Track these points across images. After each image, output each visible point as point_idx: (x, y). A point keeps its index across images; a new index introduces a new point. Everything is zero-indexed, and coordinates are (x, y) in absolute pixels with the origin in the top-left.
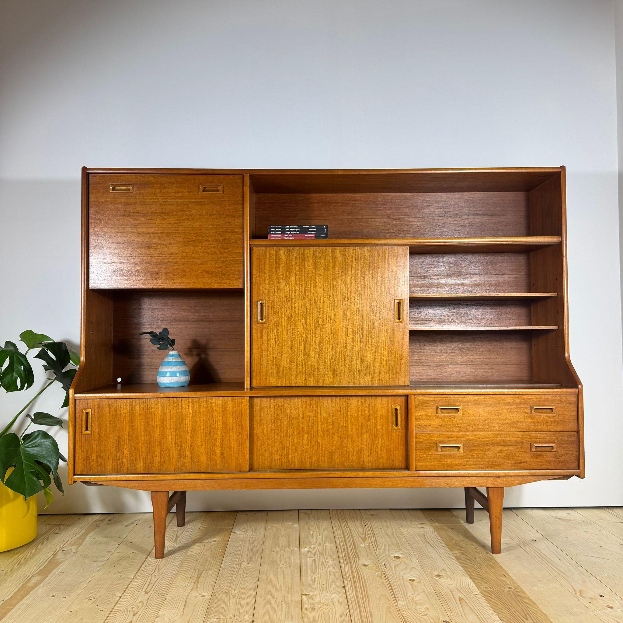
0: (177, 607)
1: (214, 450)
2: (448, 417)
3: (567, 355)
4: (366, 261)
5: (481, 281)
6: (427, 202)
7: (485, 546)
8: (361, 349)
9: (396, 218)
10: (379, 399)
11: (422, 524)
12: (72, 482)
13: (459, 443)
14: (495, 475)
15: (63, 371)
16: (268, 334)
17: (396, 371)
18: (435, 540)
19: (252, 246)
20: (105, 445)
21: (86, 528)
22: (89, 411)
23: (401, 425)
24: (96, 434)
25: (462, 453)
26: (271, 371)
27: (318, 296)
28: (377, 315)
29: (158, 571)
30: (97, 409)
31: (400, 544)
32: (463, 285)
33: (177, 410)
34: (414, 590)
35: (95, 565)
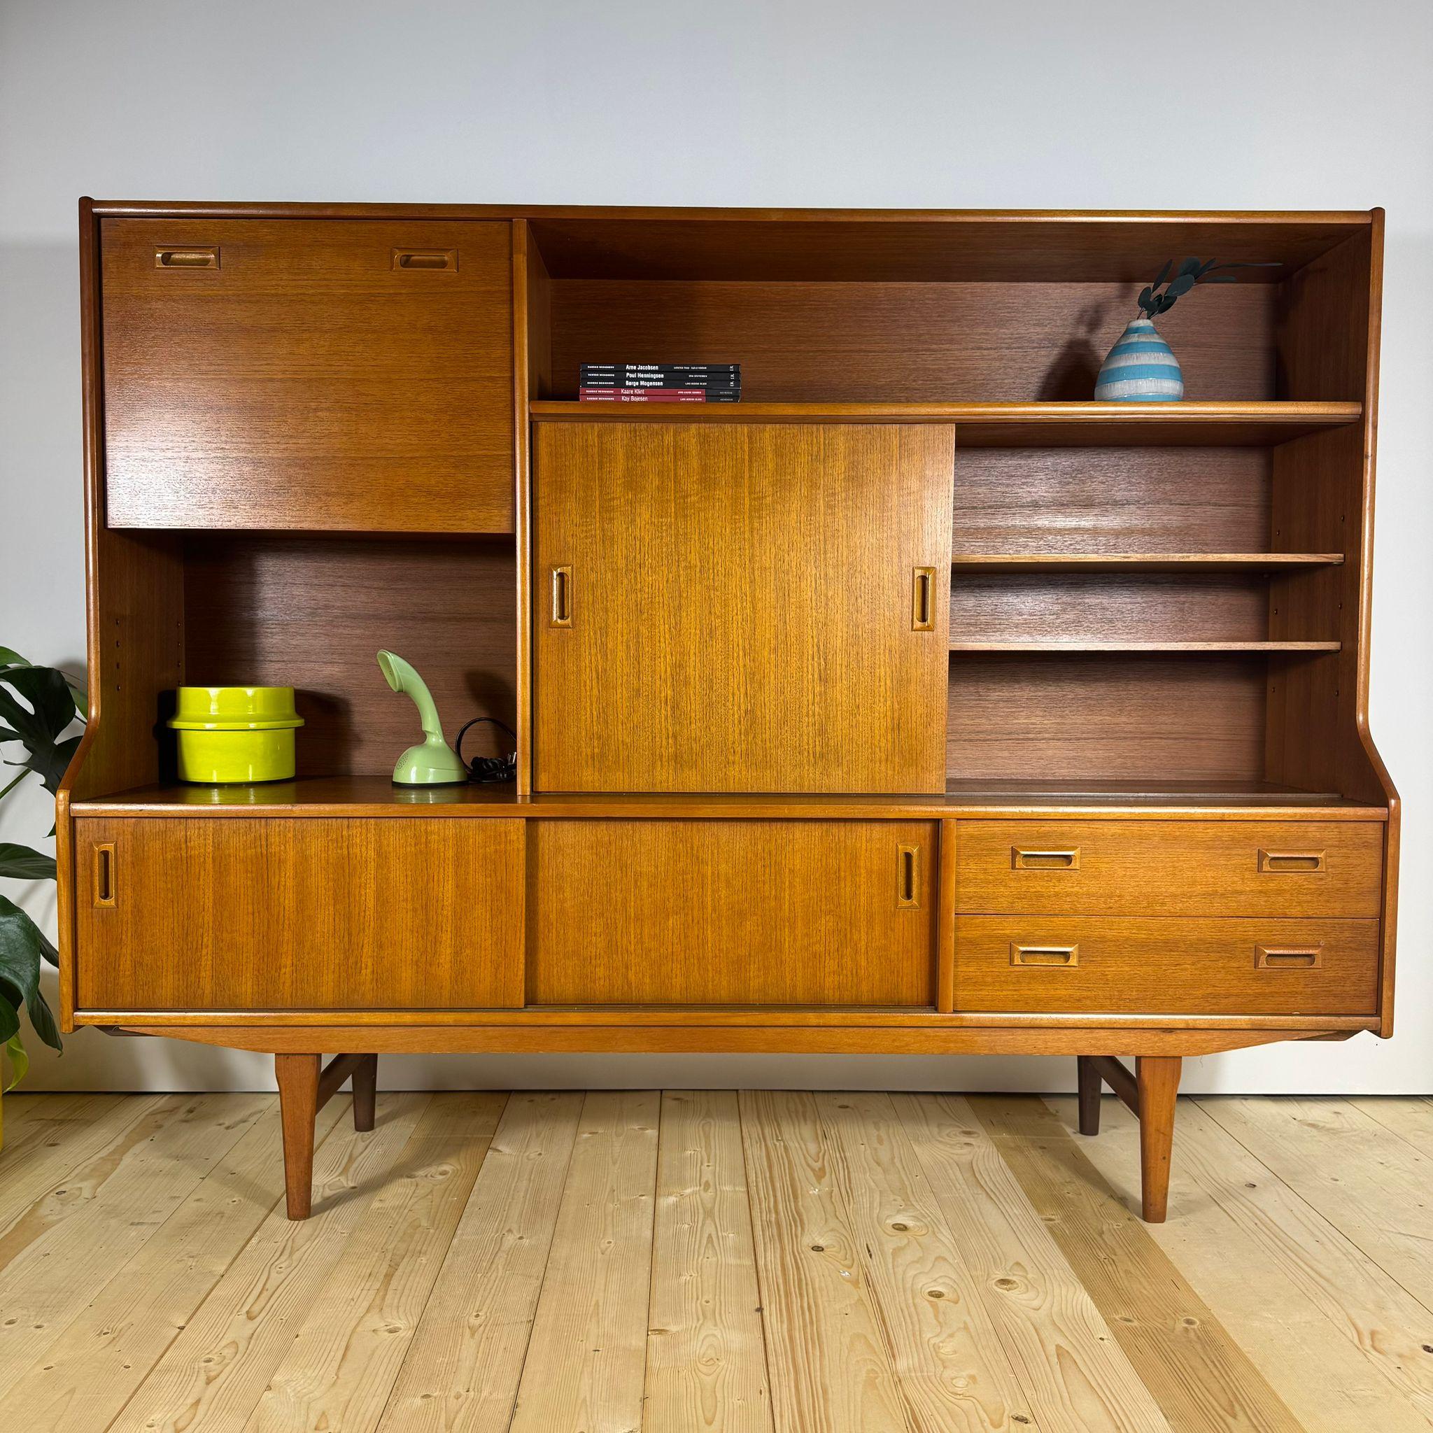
0: (323, 1360)
1: (436, 952)
2: (1042, 878)
3: (1360, 718)
4: (841, 466)
5: (1143, 522)
6: (1009, 307)
7: (1125, 1198)
8: (821, 698)
9: (926, 350)
10: (864, 828)
11: (968, 1133)
12: (72, 1027)
13: (1070, 944)
14: (1160, 1026)
15: (58, 741)
16: (578, 657)
17: (911, 757)
18: (998, 1178)
19: (537, 419)
20: (153, 935)
21: (128, 1130)
22: (110, 847)
23: (920, 894)
24: (128, 907)
25: (1077, 969)
26: (586, 751)
27: (711, 557)
28: (865, 610)
29: (291, 1254)
30: (130, 844)
31: (909, 1191)
32: (1095, 532)
33: (339, 851)
34: (940, 1323)
35: (133, 1234)
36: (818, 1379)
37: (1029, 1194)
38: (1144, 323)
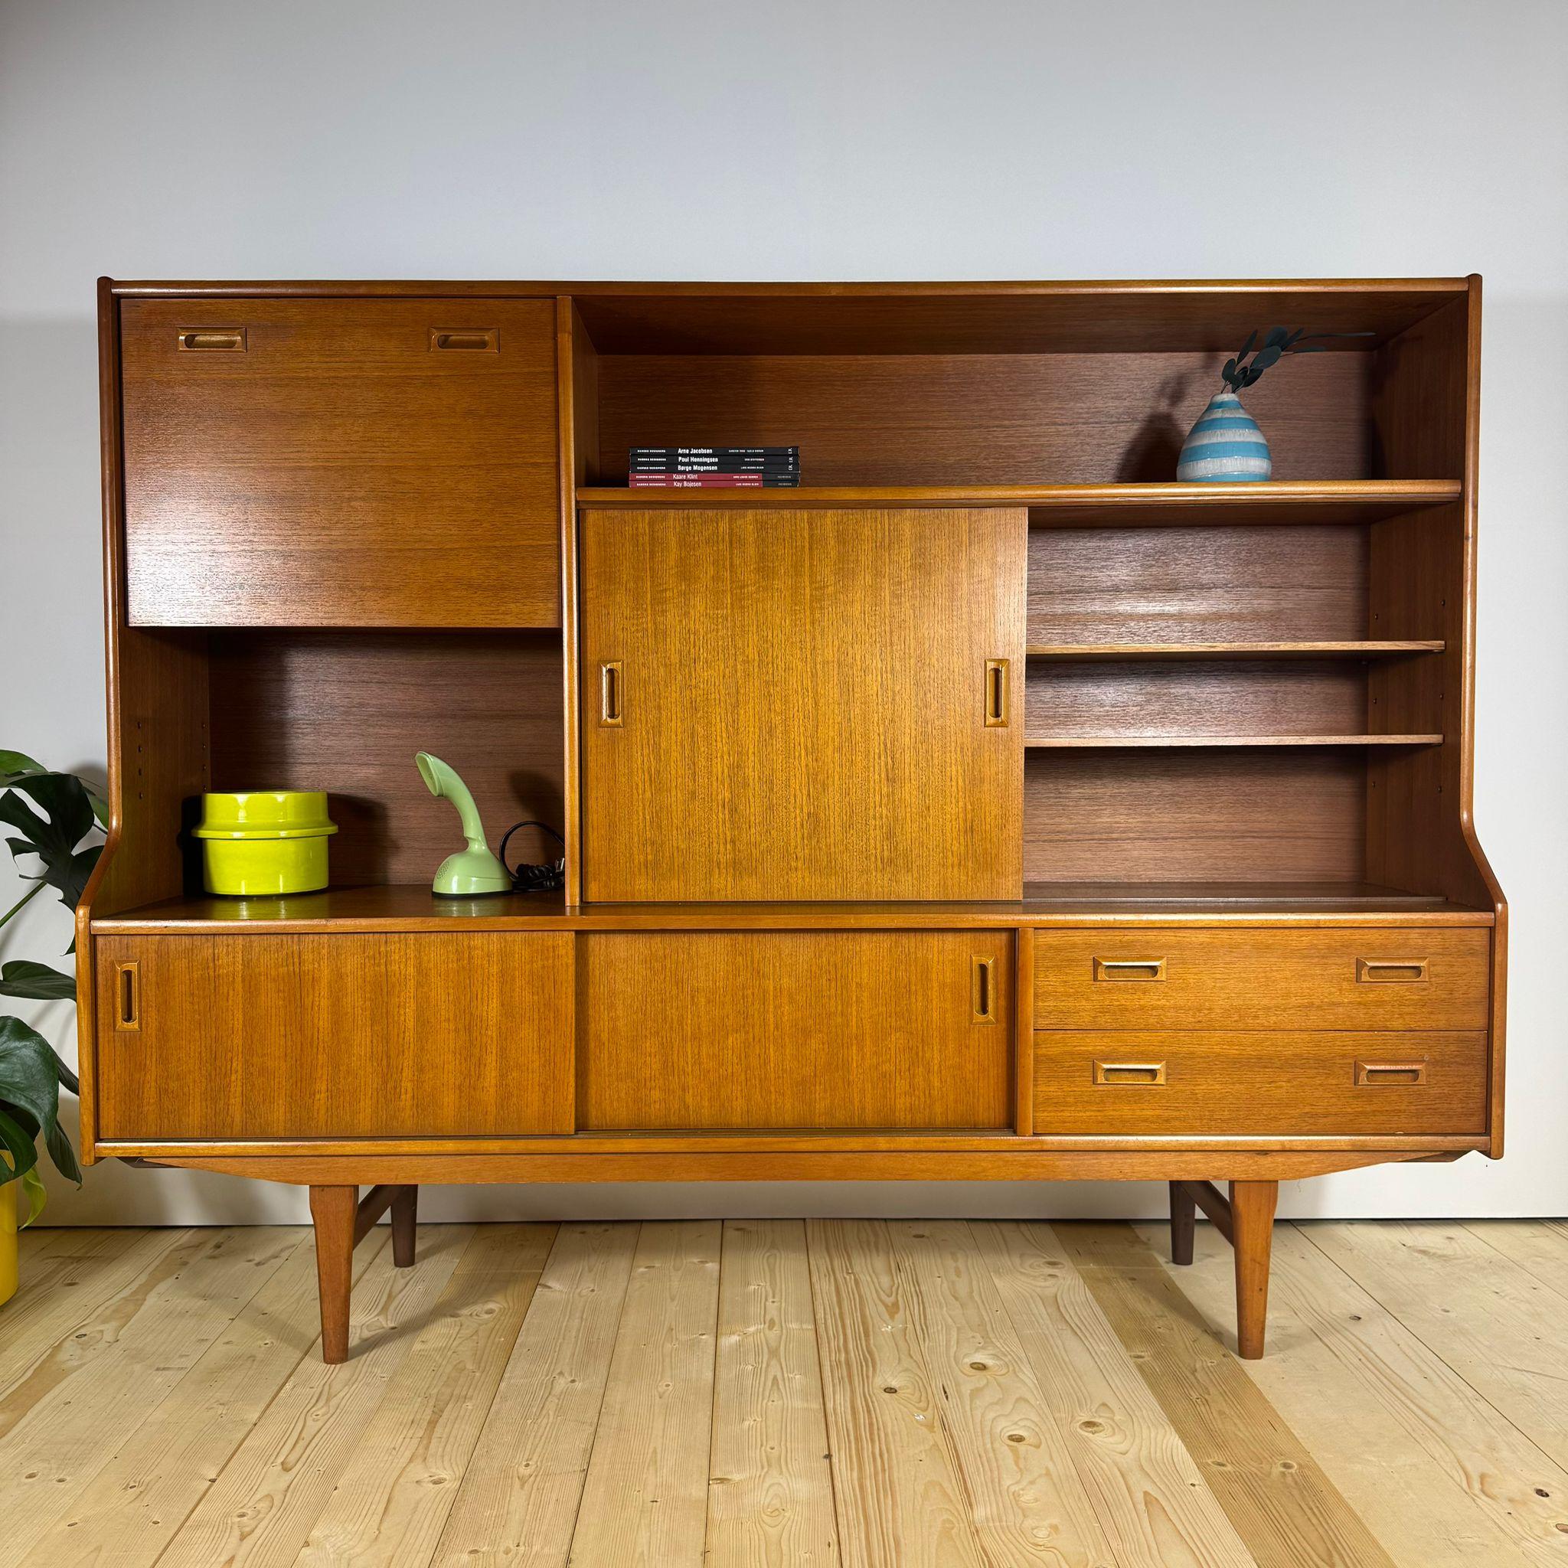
0: (364, 1514)
1: (480, 1075)
2: (1126, 991)
3: (1465, 816)
4: (907, 552)
5: (1231, 607)
6: (1086, 380)
7: (1220, 1333)
8: (889, 800)
9: (997, 427)
10: (936, 939)
11: (1053, 1264)
12: (93, 1159)
13: (1157, 1061)
14: (1254, 1148)
15: (75, 852)
16: (630, 758)
17: (986, 862)
18: (1085, 1313)
19: (584, 506)
20: (179, 1059)
21: (153, 1266)
22: (133, 967)
23: (997, 1009)
24: (152, 1030)
25: (1164, 1088)
26: (639, 858)
27: (770, 651)
28: (935, 705)
29: (327, 1401)
30: (154, 963)
31: (989, 1328)
32: (1180, 618)
33: (376, 968)
34: (1021, 1469)
35: (159, 1380)
36: (890, 1531)
37: (1117, 1330)
38: (1228, 397)
